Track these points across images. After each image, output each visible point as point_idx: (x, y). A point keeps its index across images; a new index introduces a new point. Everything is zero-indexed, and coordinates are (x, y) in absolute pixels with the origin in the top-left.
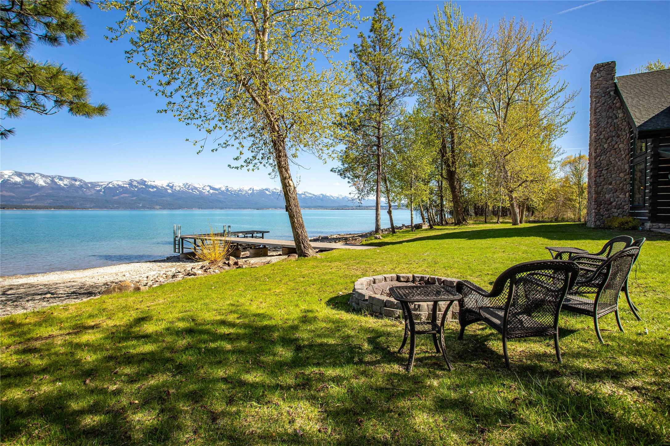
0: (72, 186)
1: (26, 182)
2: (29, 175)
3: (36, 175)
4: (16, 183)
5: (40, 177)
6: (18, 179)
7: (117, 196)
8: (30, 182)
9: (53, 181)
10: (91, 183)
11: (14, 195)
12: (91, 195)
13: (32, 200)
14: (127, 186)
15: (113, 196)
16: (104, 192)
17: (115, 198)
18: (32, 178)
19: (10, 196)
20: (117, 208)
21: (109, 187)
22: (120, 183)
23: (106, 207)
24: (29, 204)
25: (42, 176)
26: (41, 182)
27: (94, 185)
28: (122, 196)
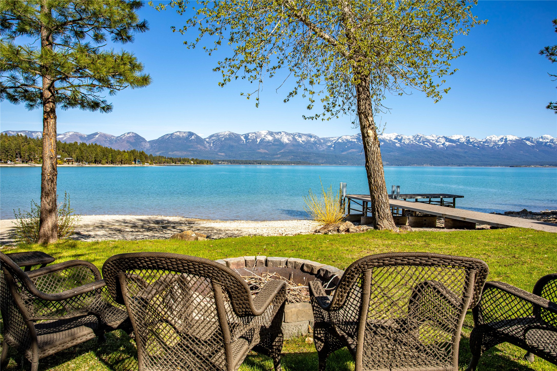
0: (308, 142)
1: (276, 140)
2: (277, 133)
3: (283, 133)
4: (269, 142)
5: (285, 135)
6: (270, 138)
7: (345, 151)
8: (278, 140)
9: (294, 138)
10: (323, 139)
11: (267, 152)
12: (324, 151)
13: (279, 156)
14: (355, 140)
15: (342, 151)
16: (334, 148)
17: (343, 153)
18: (279, 137)
19: (265, 153)
20: (345, 164)
21: (339, 142)
22: (349, 138)
23: (335, 163)
24: (276, 160)
25: (287, 134)
26: (285, 140)
27: (326, 140)
28: (350, 151)
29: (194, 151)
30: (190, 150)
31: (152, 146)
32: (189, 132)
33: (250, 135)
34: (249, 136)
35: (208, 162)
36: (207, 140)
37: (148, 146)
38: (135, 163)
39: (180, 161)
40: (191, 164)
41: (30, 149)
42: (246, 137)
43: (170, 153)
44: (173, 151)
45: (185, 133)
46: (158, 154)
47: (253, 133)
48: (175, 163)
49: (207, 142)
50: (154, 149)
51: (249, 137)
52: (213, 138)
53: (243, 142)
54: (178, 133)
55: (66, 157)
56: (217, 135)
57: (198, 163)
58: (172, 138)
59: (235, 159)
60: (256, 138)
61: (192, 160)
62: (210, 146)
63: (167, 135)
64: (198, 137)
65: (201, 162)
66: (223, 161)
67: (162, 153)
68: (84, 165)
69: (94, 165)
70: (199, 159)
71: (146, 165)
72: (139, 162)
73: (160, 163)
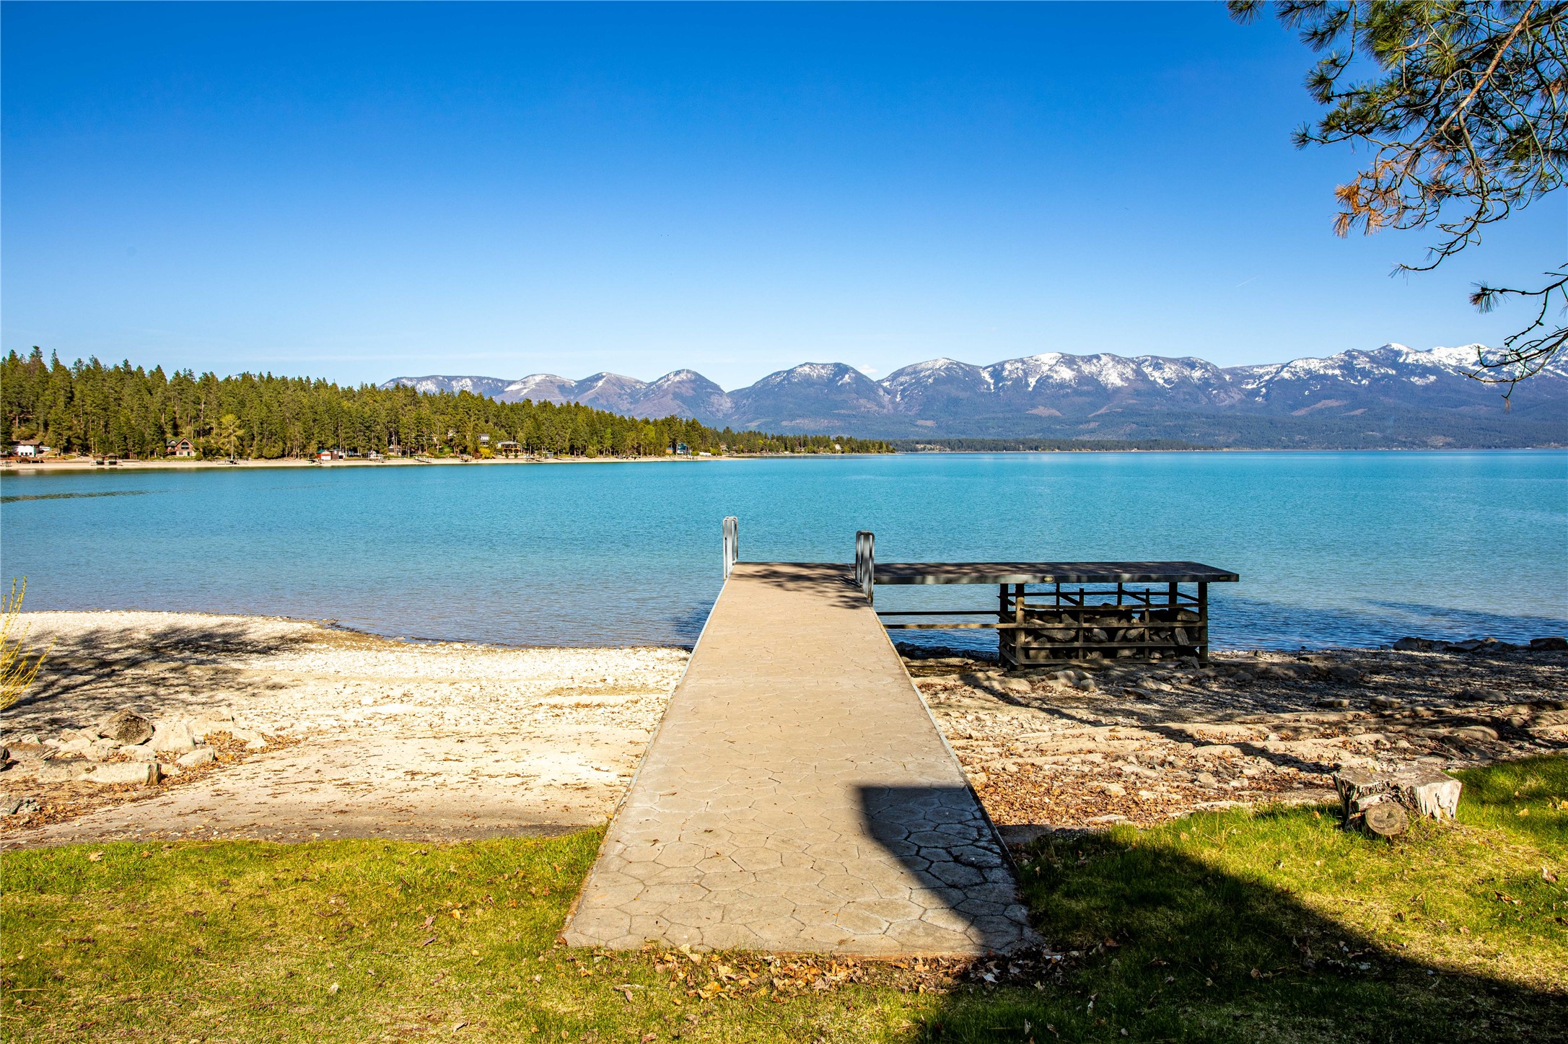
0: (1184, 381)
1: (1083, 379)
2: (1088, 359)
3: (1104, 359)
4: (1062, 385)
5: (1110, 365)
6: (1066, 374)
7: (1304, 406)
8: (1091, 380)
9: (1138, 372)
10: (1232, 371)
11: (1058, 414)
12: (1232, 407)
13: (1092, 425)
14: (1337, 372)
15: (1294, 408)
16: (1266, 396)
17: (1296, 413)
18: (1094, 369)
19: (1050, 417)
21: (1283, 379)
22: (1315, 365)
23: (1270, 444)
24: (1086, 438)
25: (1117, 360)
26: (1113, 377)
27: (1240, 376)
28: (1319, 405)
29: (849, 416)
30: (839, 415)
31: (737, 406)
32: (837, 365)
33: (1008, 366)
34: (1003, 369)
35: (880, 447)
36: (886, 384)
37: (729, 405)
38: (674, 452)
39: (805, 445)
40: (834, 451)
41: (419, 421)
42: (997, 372)
43: (784, 423)
44: (793, 417)
45: (824, 366)
46: (753, 426)
47: (1016, 361)
48: (793, 451)
49: (885, 390)
50: (744, 413)
51: (1006, 373)
52: (902, 379)
53: (989, 388)
54: (807, 369)
55: (500, 440)
56: (914, 371)
57: (853, 450)
58: (790, 383)
59: (964, 437)
60: (1026, 374)
61: (838, 440)
62: (892, 402)
63: (778, 373)
64: (860, 378)
65: (863, 447)
66: (929, 443)
67: (765, 424)
68: (543, 460)
69: (567, 459)
70: (860, 437)
71: (703, 456)
72: (683, 448)
73: (750, 451)
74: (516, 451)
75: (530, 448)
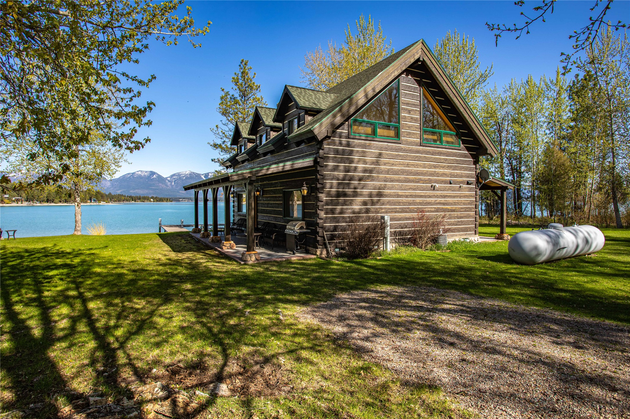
29: (155, 189)
30: (152, 189)
31: (112, 185)
32: (151, 172)
33: (210, 174)
35: (167, 200)
36: (169, 179)
37: (109, 184)
38: (91, 202)
39: (140, 199)
40: (150, 201)
43: (131, 191)
44: (134, 189)
45: (146, 172)
46: (119, 192)
48: (135, 201)
49: (168, 181)
50: (115, 187)
51: (210, 176)
52: (174, 177)
54: (140, 173)
56: (179, 175)
57: (157, 201)
58: (133, 177)
61: (152, 198)
62: (171, 185)
63: (129, 174)
64: (159, 176)
65: (161, 200)
66: (184, 198)
67: (124, 191)
68: (35, 204)
69: (46, 204)
70: (160, 196)
71: (102, 203)
72: (94, 200)
73: (119, 201)
74: (22, 201)
75: (27, 200)
